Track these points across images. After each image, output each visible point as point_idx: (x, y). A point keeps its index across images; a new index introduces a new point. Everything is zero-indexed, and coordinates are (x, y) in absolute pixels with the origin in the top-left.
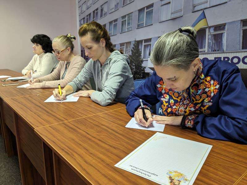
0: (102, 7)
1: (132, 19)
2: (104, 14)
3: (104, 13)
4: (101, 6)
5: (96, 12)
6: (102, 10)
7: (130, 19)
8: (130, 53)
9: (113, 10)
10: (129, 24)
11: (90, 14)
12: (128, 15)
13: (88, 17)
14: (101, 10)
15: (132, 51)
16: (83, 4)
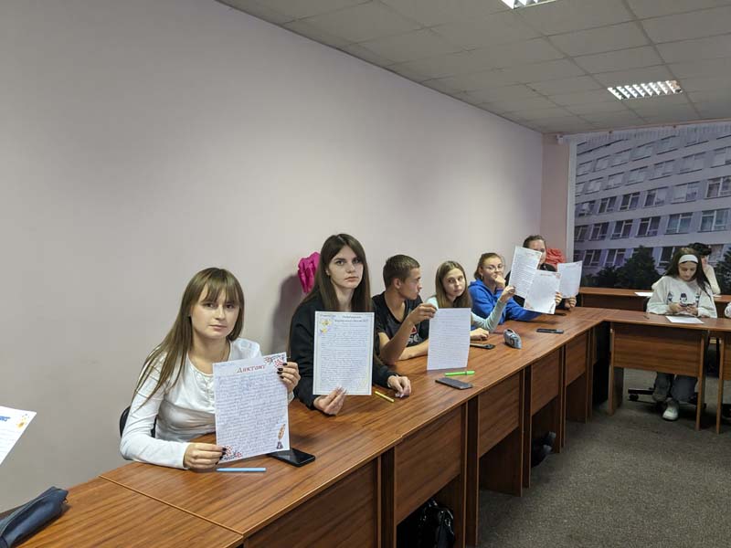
0: (653, 192)
1: (726, 216)
2: (657, 203)
3: (655, 200)
4: (649, 191)
5: (631, 196)
6: (650, 197)
7: (722, 217)
8: (722, 259)
9: (683, 200)
10: (719, 221)
11: (613, 199)
12: (718, 210)
13: (608, 201)
14: (648, 196)
15: (725, 255)
16: (591, 181)
